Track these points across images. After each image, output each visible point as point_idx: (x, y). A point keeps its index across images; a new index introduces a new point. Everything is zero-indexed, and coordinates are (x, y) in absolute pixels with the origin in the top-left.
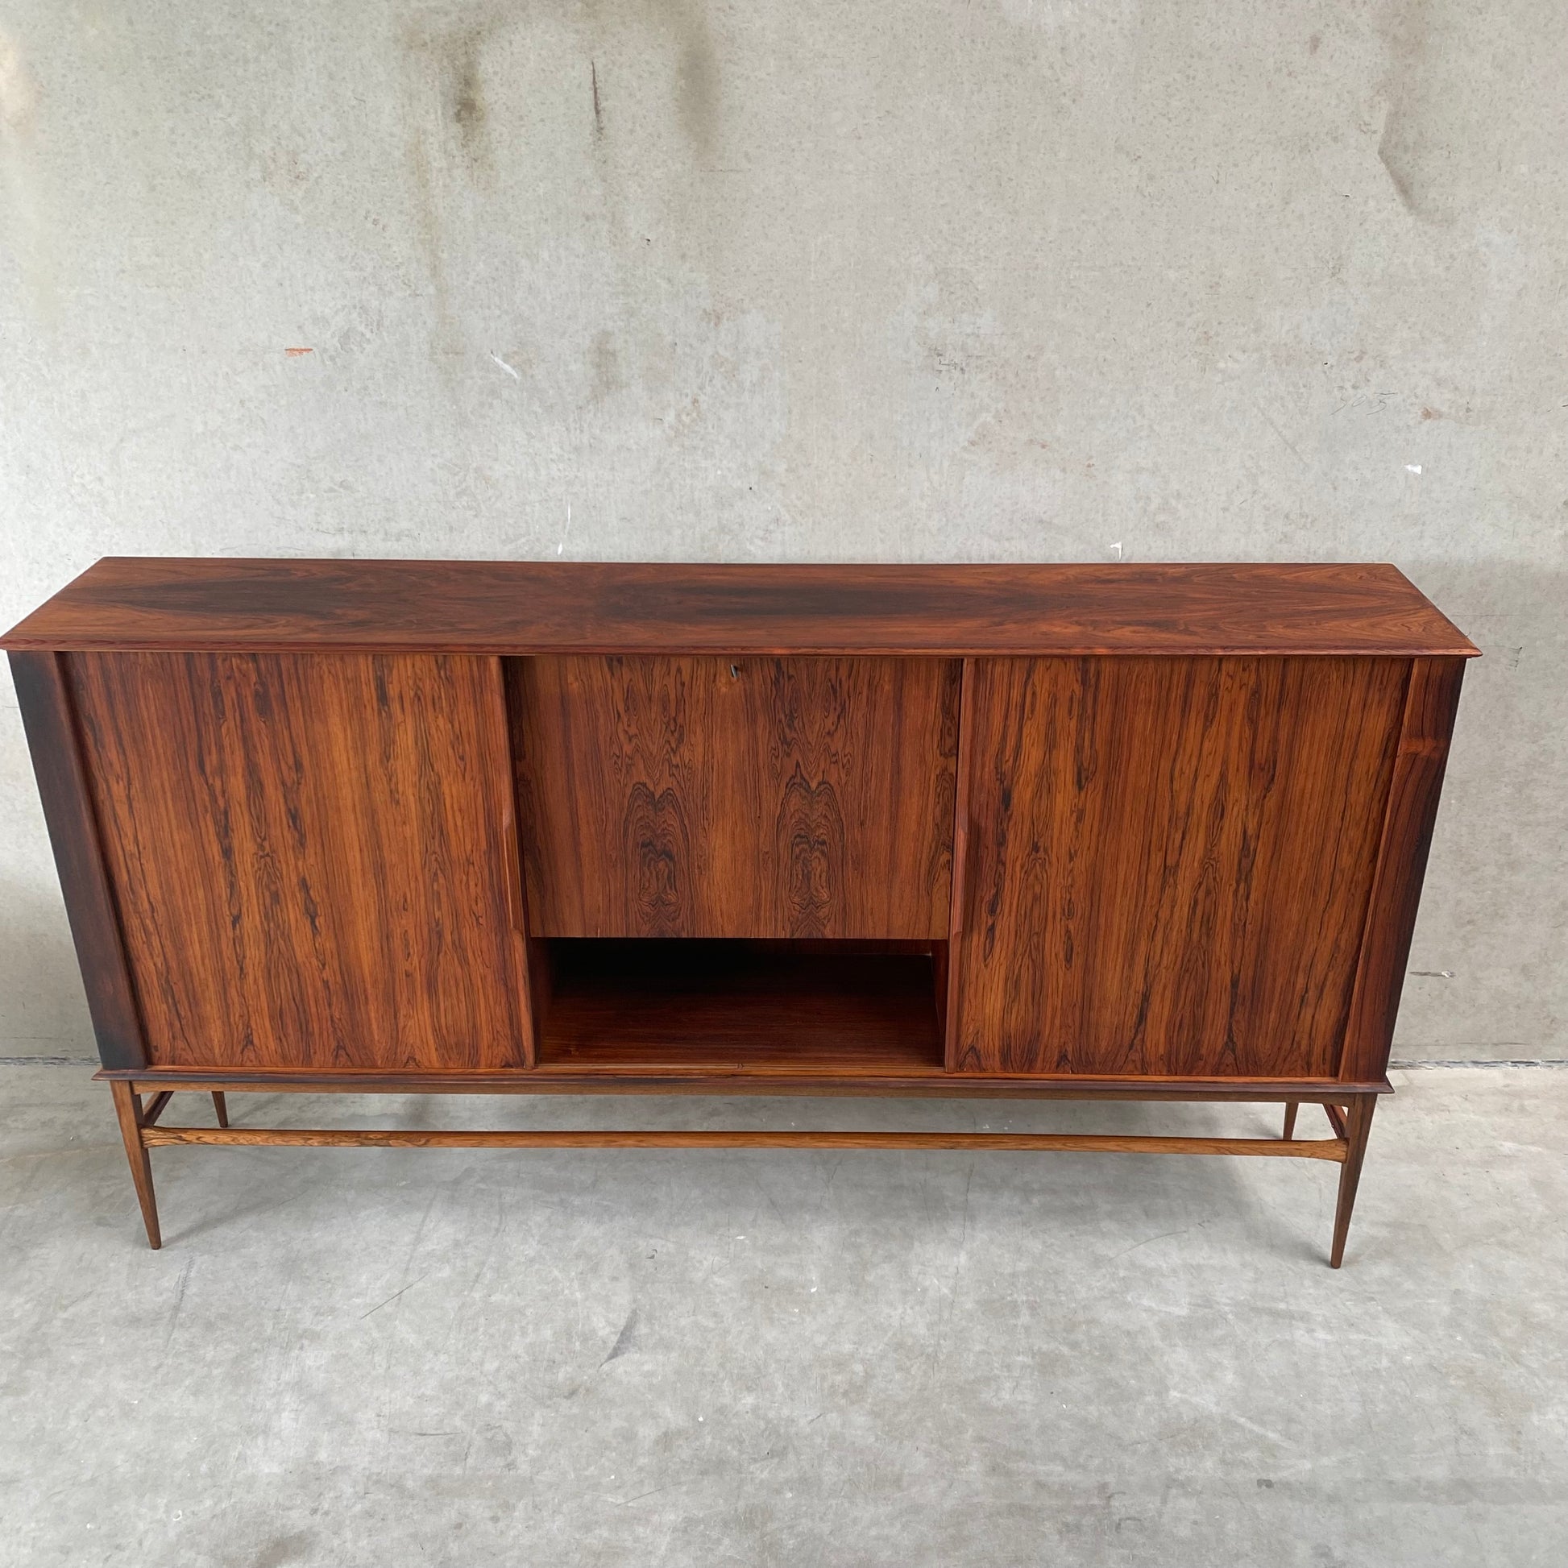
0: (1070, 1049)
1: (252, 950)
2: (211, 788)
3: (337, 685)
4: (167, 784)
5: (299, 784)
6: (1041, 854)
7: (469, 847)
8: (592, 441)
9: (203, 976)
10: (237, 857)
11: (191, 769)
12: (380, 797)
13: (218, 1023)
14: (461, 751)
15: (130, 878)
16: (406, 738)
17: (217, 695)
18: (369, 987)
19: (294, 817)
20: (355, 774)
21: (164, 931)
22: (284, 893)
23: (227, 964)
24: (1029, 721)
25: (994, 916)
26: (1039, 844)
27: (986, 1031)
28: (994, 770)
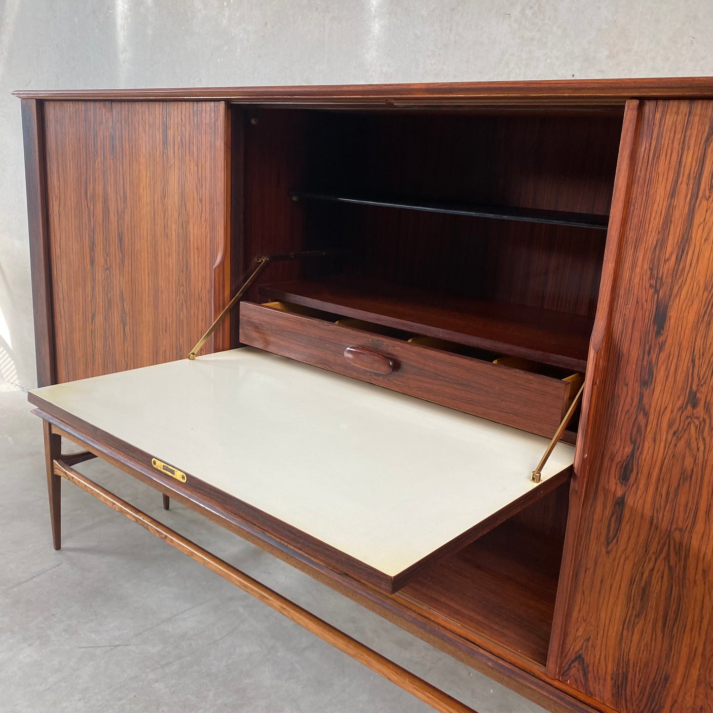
1: (99, 343)
2: (89, 210)
4: (73, 205)
5: (124, 212)
6: (700, 411)
10: (96, 267)
11: (82, 195)
12: (159, 230)
14: (201, 194)
16: (174, 179)
19: (121, 240)
20: (149, 210)
21: (67, 318)
22: (114, 302)
24: (704, 203)
25: (626, 486)
26: (698, 395)
27: (599, 642)
28: (649, 272)
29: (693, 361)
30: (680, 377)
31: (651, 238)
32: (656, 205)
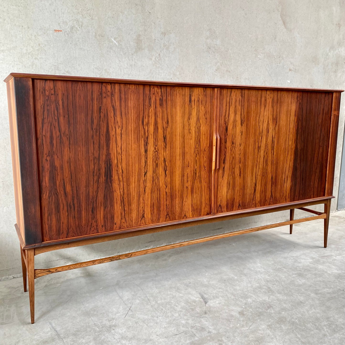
1: (149, 184)
2: (144, 129)
3: (180, 97)
4: (133, 129)
5: (167, 128)
7: (205, 146)
9: (134, 194)
10: (148, 152)
11: (140, 124)
12: (186, 131)
13: (136, 211)
14: (206, 116)
15: (117, 162)
16: (194, 113)
17: (150, 99)
18: (177, 193)
19: (165, 138)
20: (181, 124)
21: (125, 179)
22: (159, 164)
23: (141, 189)
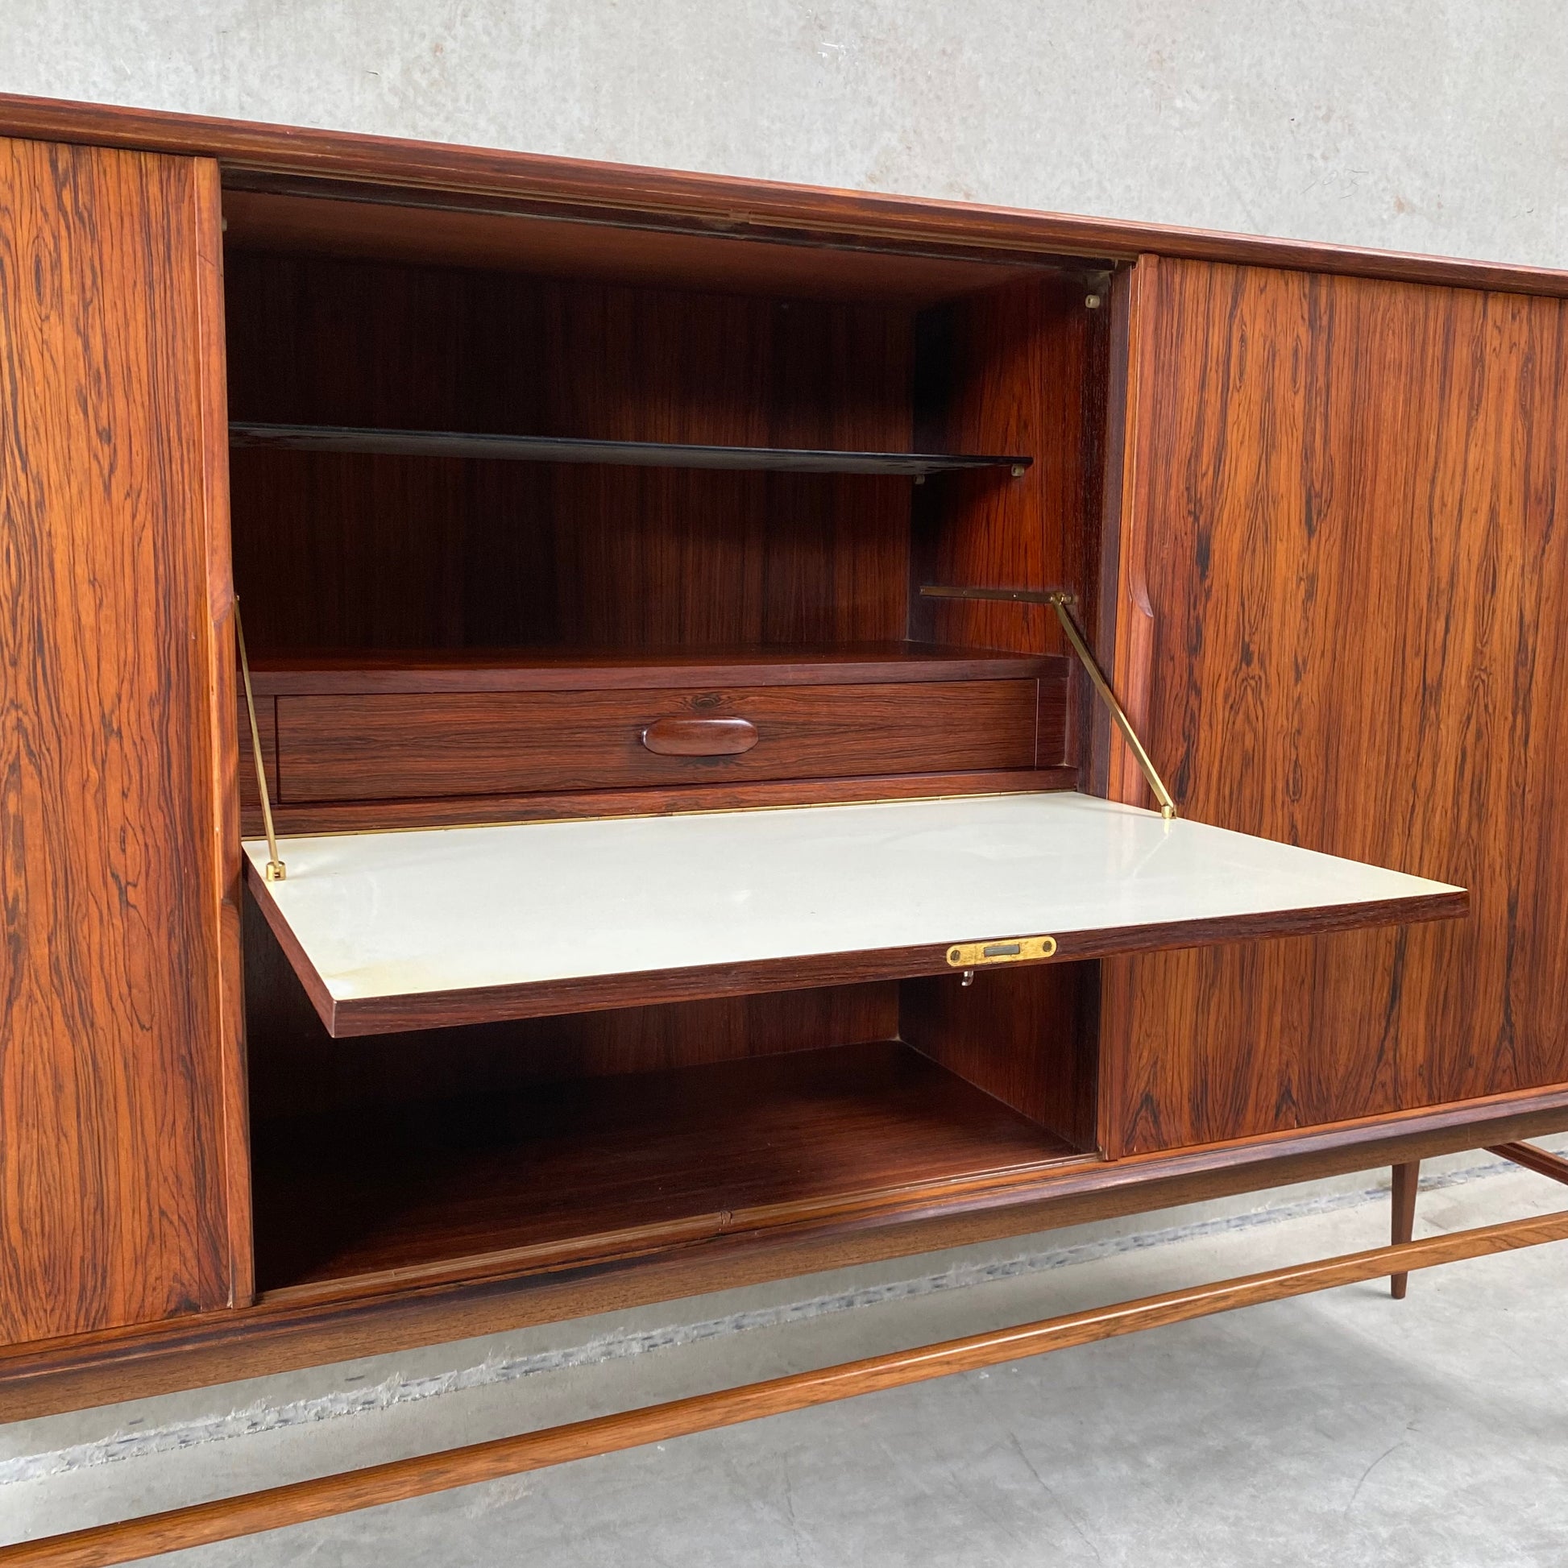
0: (1295, 1078)
6: (1255, 667)
8: (245, 98)
14: (103, 413)
24: (1236, 394)
25: (1183, 804)
26: (1252, 647)
27: (1170, 1056)
28: (1185, 494)
29: (1243, 605)
30: (1231, 630)
31: (1184, 448)
32: (1186, 400)
